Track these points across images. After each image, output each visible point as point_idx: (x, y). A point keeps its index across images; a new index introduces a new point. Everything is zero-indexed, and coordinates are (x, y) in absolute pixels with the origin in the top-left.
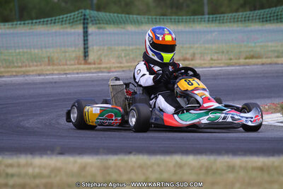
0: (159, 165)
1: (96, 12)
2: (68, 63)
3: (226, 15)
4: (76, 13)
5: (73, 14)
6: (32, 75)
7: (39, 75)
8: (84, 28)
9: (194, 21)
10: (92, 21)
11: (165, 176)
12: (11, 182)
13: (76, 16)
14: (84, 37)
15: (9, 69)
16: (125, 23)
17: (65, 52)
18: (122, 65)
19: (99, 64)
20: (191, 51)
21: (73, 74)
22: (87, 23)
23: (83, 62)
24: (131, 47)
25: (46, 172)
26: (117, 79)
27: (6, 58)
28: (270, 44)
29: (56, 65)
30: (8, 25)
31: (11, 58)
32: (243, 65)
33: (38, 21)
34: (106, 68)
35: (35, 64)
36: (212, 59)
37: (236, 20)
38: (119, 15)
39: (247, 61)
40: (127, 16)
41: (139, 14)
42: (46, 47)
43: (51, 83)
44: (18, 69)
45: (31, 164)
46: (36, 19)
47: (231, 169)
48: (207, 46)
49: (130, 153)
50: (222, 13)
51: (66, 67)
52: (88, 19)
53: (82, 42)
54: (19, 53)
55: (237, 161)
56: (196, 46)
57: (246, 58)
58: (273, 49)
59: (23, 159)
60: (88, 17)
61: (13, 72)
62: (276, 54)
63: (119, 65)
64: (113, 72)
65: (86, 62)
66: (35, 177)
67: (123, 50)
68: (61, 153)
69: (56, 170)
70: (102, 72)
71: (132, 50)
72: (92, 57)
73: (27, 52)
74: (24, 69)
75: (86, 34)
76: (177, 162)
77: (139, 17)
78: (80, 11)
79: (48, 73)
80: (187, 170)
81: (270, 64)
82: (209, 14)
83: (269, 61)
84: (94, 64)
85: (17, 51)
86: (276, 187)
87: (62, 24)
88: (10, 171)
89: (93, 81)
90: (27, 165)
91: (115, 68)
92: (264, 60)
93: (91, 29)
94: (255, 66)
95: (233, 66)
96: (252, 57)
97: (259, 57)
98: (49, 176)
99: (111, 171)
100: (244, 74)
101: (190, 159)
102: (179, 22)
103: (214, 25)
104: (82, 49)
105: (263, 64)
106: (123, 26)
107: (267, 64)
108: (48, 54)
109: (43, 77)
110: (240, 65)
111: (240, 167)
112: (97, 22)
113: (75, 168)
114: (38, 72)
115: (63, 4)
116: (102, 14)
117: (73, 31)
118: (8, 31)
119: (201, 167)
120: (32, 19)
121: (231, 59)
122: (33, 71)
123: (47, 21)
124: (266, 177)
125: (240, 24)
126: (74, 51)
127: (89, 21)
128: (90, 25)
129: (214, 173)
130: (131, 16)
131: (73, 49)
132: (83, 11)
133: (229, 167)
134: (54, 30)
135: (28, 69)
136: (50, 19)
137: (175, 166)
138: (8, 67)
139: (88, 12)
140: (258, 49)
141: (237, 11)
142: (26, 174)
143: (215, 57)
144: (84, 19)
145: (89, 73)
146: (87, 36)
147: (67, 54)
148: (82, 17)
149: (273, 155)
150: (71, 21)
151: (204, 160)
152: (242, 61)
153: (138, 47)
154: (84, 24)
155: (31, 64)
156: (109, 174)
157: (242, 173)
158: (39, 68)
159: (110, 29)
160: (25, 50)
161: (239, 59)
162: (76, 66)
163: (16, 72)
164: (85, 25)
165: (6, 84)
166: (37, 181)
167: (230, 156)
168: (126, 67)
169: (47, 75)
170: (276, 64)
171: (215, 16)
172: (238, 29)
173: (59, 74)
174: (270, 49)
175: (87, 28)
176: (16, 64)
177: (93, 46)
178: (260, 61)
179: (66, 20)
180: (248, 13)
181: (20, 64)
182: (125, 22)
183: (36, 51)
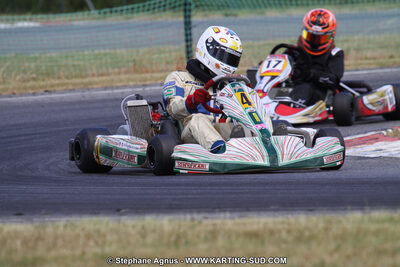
8: (185, 17)
10: (197, 6)
14: (186, 29)
22: (190, 11)
30: (80, 15)
31: (82, 63)
35: (117, 70)
52: (190, 4)
53: (183, 38)
73: (105, 54)
75: (188, 25)
93: (197, 18)
108: (134, 57)
112: (204, 7)
127: (193, 7)
128: (193, 13)
144: (185, 4)
146: (190, 29)
148: (183, 2)
154: (185, 11)
155: (110, 70)
164: (188, 13)
175: (189, 17)
176: (89, 72)
181: (94, 72)
182: (245, 6)
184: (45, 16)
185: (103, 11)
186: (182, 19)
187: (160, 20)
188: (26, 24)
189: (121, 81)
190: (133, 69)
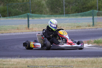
0: (50, 61)
1: (31, 14)
2: (23, 29)
3: (71, 14)
6: (12, 33)
7: (14, 33)
8: (28, 19)
9: (61, 16)
11: (52, 64)
12: (5, 66)
15: (6, 31)
17: (22, 26)
18: (39, 30)
19: (33, 29)
20: (60, 25)
21: (25, 32)
23: (28, 29)
24: (42, 24)
25: (15, 63)
26: (39, 34)
27: (5, 28)
28: (84, 23)
29: (20, 30)
30: (5, 18)
32: (76, 29)
34: (35, 31)
36: (66, 28)
37: (74, 16)
38: (38, 15)
39: (77, 28)
40: (41, 15)
41: (44, 14)
42: (16, 25)
43: (18, 35)
44: (8, 31)
45: (11, 61)
46: (14, 16)
47: (73, 62)
48: (65, 24)
49: (42, 57)
50: (69, 14)
51: (22, 30)
53: (27, 23)
54: (9, 26)
55: (74, 59)
56: (62, 24)
57: (76, 27)
58: (85, 24)
59: (8, 59)
61: (6, 32)
62: (85, 26)
63: (38, 30)
64: (37, 32)
65: (29, 29)
66: (12, 65)
67: (40, 25)
68: (20, 57)
69: (19, 63)
70: (33, 32)
71: (42, 25)
72: (30, 27)
74: (10, 31)
75: (28, 20)
76: (56, 60)
77: (44, 15)
78: (27, 14)
79: (17, 32)
80: (59, 62)
81: (84, 29)
82: (65, 14)
83: (83, 28)
84: (31, 29)
85: (8, 26)
86: (87, 67)
87: (21, 18)
88: (4, 63)
89: (30, 35)
90: (10, 61)
91: (37, 30)
92: (82, 28)
93: (30, 19)
94: (79, 29)
95: (73, 29)
96: (78, 27)
97: (80, 27)
98: (16, 65)
99: (36, 63)
100: (76, 32)
101: (60, 59)
102: (56, 16)
103: (67, 17)
104: (27, 25)
105: (82, 29)
106: (40, 18)
107: (83, 29)
108: (17, 27)
109: (15, 34)
110: (75, 29)
111: (75, 61)
112: (32, 17)
113: (25, 62)
114: (14, 32)
115: (22, 12)
116: (33, 15)
117: (25, 19)
118: (5, 20)
119: (63, 62)
120: (12, 16)
121: (72, 28)
122: (12, 32)
124: (83, 64)
125: (75, 17)
126: (25, 26)
128: (30, 18)
129: (67, 63)
131: (25, 25)
133: (72, 61)
134: (19, 19)
135: (11, 31)
136: (18, 16)
137: (55, 61)
138: (5, 31)
139: (29, 14)
140: (80, 24)
141: (74, 13)
142: (9, 64)
143: (67, 27)
144: (28, 16)
145: (30, 32)
147: (23, 26)
149: (85, 57)
151: (64, 59)
152: (75, 28)
153: (44, 24)
154: (28, 17)
155: (12, 30)
156: (35, 64)
157: (76, 63)
158: (15, 31)
159: (36, 19)
160: (10, 26)
161: (74, 27)
162: (26, 30)
163: (7, 32)
165: (4, 36)
166: (13, 66)
167: (72, 58)
168: (41, 30)
169: (17, 33)
170: (86, 29)
171: (67, 15)
172: (74, 18)
173: (20, 33)
174: (84, 24)
176: (7, 30)
177: (30, 24)
178: (81, 28)
180: (77, 14)
181: (9, 30)
182: (40, 17)
183: (14, 26)
190: (17, 29)
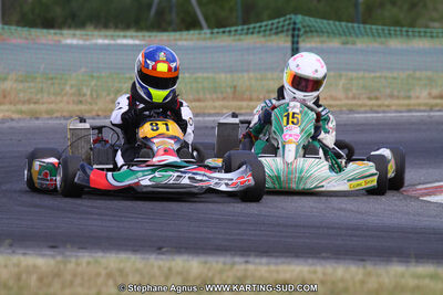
4: (282, 19)
5: (276, 21)
8: (293, 43)
10: (306, 32)
13: (281, 24)
16: (357, 36)
22: (298, 36)
33: (221, 30)
35: (215, 96)
38: (350, 25)
42: (231, 72)
52: (299, 30)
60: (299, 26)
73: (208, 78)
78: (288, 16)
87: (264, 36)
116: (322, 23)
123: (236, 31)
127: (301, 33)
128: (300, 39)
130: (368, 26)
132: (293, 16)
139: (299, 18)
144: (294, 29)
147: (264, 83)
148: (292, 26)
150: (280, 29)
154: (293, 36)
155: (208, 96)
164: (296, 39)
175: (297, 43)
179: (265, 31)
183: (223, 76)
184: (147, 34)
185: (216, 30)
186: (289, 45)
187: (270, 43)
188: (125, 41)
189: (215, 107)
190: (231, 96)
